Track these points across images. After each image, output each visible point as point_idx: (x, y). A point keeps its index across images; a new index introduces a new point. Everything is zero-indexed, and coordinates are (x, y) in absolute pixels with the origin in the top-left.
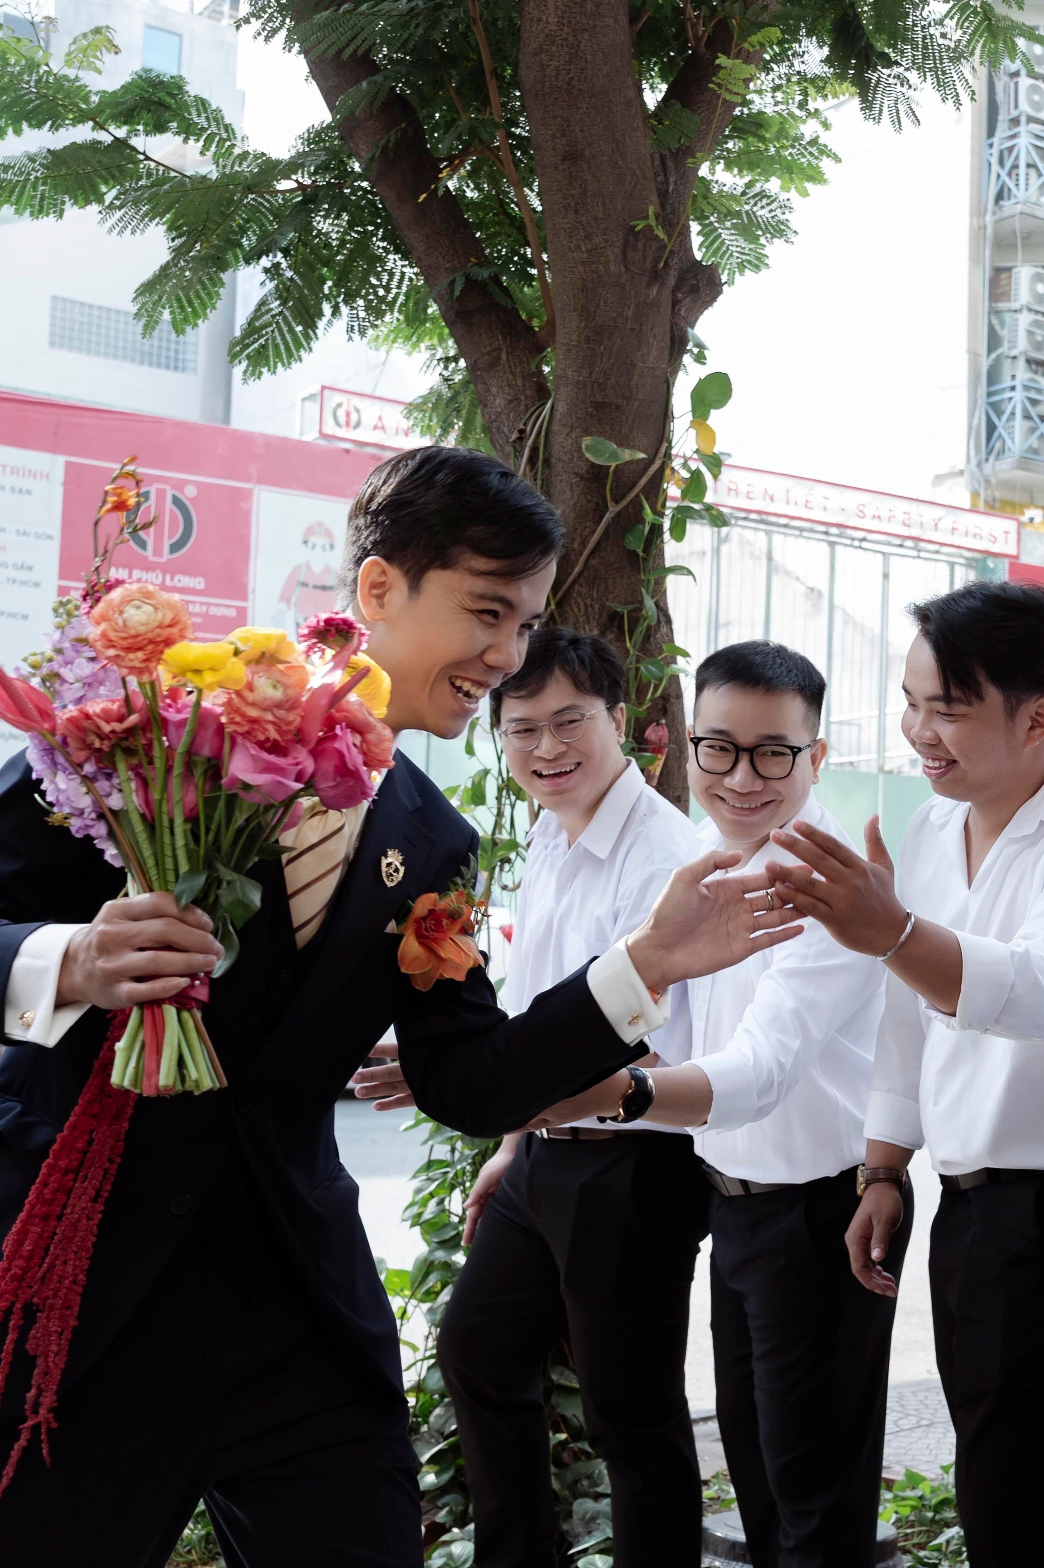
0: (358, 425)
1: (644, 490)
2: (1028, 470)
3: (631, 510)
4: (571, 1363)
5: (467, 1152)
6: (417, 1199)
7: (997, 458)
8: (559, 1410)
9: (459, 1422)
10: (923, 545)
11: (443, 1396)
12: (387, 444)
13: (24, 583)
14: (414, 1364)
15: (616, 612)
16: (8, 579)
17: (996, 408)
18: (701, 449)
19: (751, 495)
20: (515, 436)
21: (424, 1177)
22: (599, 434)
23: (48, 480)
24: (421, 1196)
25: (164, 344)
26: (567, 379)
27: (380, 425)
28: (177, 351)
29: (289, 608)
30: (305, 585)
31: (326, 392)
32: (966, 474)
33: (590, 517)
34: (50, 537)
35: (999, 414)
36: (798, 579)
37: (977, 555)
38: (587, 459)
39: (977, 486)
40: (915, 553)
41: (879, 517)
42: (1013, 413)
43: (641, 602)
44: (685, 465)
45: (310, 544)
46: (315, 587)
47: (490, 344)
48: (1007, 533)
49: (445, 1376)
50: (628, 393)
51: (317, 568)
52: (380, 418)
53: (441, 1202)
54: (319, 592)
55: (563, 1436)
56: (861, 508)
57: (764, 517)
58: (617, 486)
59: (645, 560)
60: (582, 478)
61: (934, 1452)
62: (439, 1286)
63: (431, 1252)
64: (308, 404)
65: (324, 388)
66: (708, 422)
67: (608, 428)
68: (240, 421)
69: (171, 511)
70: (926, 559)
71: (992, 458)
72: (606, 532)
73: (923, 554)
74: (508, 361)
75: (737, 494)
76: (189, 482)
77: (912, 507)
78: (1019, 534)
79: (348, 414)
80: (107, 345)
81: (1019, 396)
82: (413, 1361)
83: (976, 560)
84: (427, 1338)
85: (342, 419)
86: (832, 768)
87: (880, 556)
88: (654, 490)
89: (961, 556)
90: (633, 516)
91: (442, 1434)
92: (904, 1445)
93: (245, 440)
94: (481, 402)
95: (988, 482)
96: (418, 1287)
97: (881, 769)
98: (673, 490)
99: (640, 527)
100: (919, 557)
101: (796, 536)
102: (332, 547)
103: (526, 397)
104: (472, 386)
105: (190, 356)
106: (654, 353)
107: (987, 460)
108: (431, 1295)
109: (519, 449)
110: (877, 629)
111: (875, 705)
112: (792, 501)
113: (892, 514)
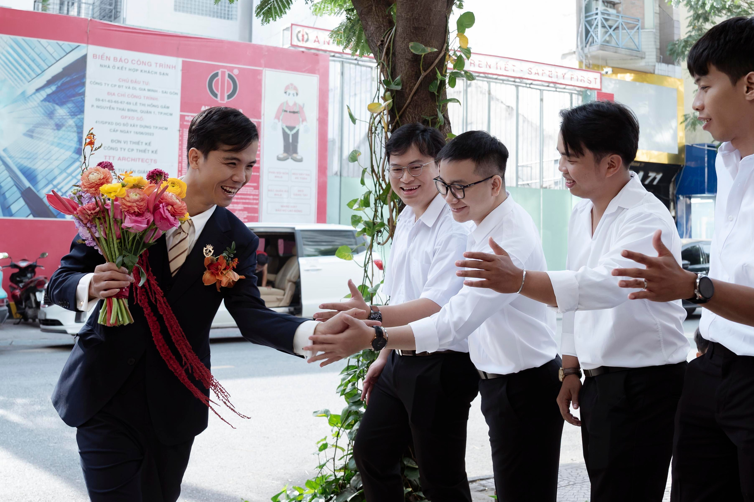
0: (307, 40)
1: (436, 65)
2: (605, 50)
3: (431, 74)
4: (413, 457)
5: (365, 362)
6: (343, 383)
7: (590, 45)
8: (408, 477)
9: (363, 483)
10: (558, 85)
11: (356, 472)
12: (320, 48)
13: (165, 114)
14: (343, 457)
15: (426, 119)
16: (159, 113)
17: (590, 23)
18: (461, 46)
19: (480, 66)
20: (379, 43)
21: (346, 373)
22: (417, 41)
23: (175, 69)
24: (345, 381)
25: (223, 8)
26: (402, 17)
27: (317, 40)
28: (228, 11)
29: (279, 121)
30: (286, 111)
31: (293, 26)
32: (576, 53)
33: (413, 78)
34: (176, 94)
35: (591, 25)
36: (502, 102)
37: (582, 89)
38: (412, 52)
39: (582, 58)
40: (554, 89)
41: (538, 74)
42: (597, 25)
43: (437, 115)
44: (455, 54)
45: (287, 93)
46: (290, 112)
47: (368, 3)
48: (596, 79)
49: (357, 463)
50: (429, 22)
51: (291, 104)
52: (317, 37)
53: (354, 384)
54: (292, 114)
55: (410, 489)
56: (530, 70)
57: (486, 75)
58: (425, 64)
59: (438, 96)
60: (410, 61)
61: (576, 497)
62: (353, 421)
63: (350, 407)
64: (285, 32)
65: (292, 25)
66: (465, 34)
67: (421, 38)
68: (256, 40)
69: (228, 81)
70: (559, 92)
71: (588, 46)
72: (421, 84)
73: (558, 90)
74: (376, 10)
75: (474, 65)
76: (236, 68)
77: (553, 69)
78: (601, 79)
79: (303, 36)
80: (199, 9)
81: (599, 17)
82: (343, 456)
83: (582, 92)
84: (349, 445)
85: (300, 38)
86: (519, 186)
87: (539, 91)
88: (442, 65)
89: (575, 90)
90: (432, 77)
91: (356, 488)
92: (562, 493)
93: (259, 49)
94: (364, 28)
95: (586, 56)
96: (344, 422)
97: (541, 187)
98: (450, 65)
99: (436, 81)
100: (556, 91)
101: (501, 83)
102: (297, 94)
103: (384, 26)
104: (360, 22)
105: (234, 13)
106: (440, 4)
107: (586, 46)
108: (350, 426)
109: (381, 49)
110: (538, 124)
111: (538, 158)
112: (499, 68)
113: (543, 72)
